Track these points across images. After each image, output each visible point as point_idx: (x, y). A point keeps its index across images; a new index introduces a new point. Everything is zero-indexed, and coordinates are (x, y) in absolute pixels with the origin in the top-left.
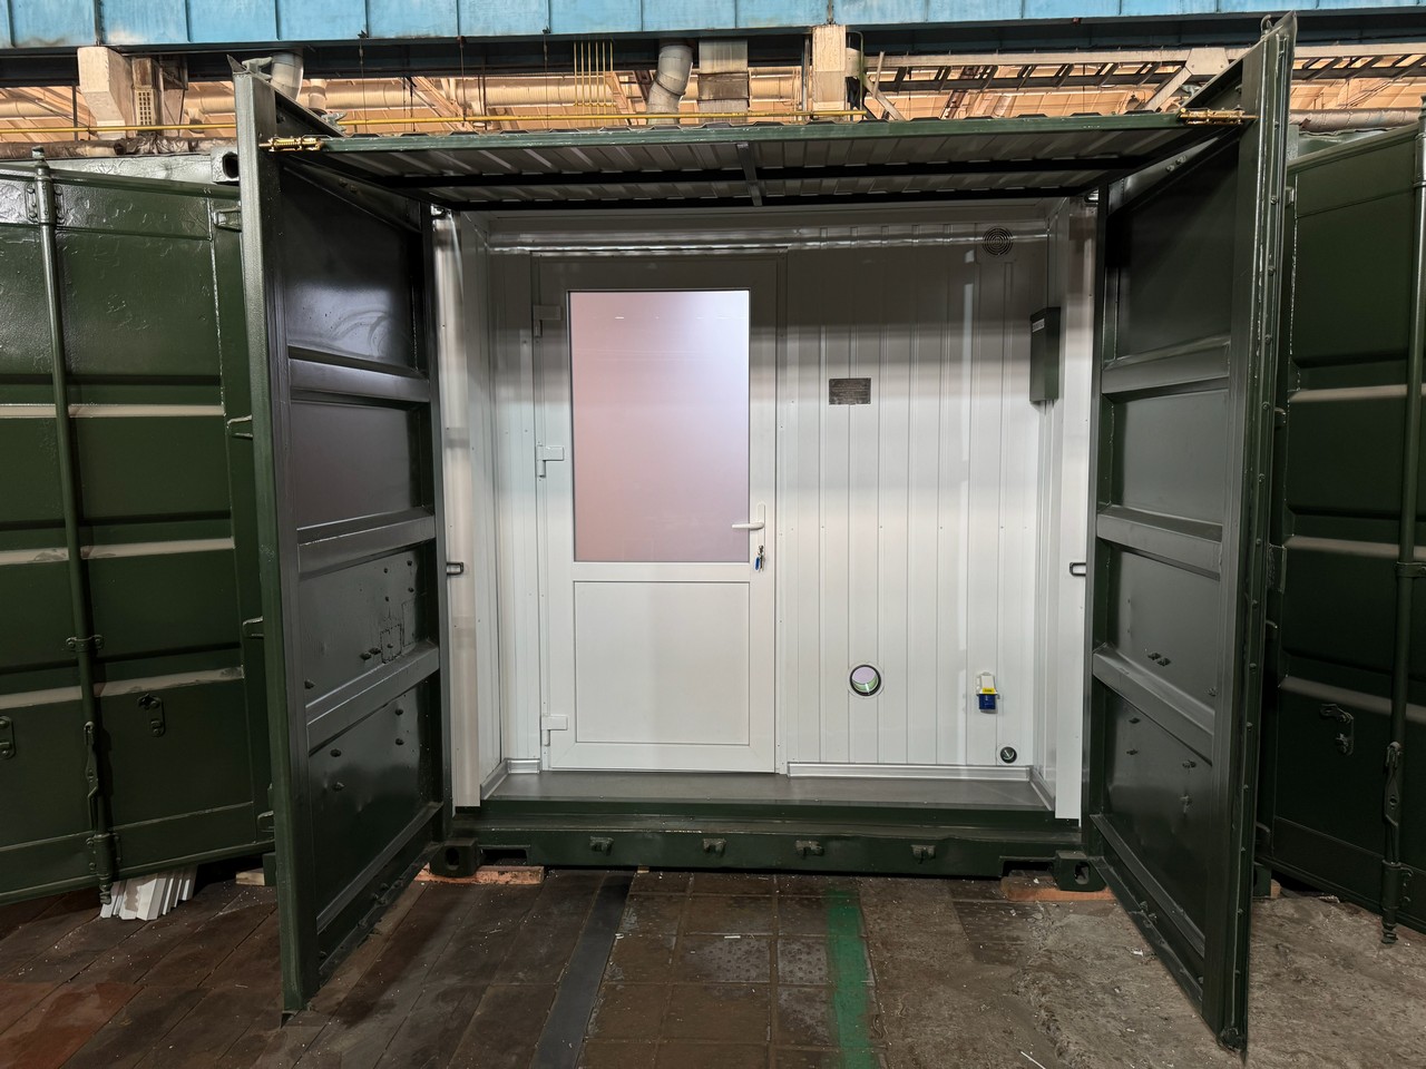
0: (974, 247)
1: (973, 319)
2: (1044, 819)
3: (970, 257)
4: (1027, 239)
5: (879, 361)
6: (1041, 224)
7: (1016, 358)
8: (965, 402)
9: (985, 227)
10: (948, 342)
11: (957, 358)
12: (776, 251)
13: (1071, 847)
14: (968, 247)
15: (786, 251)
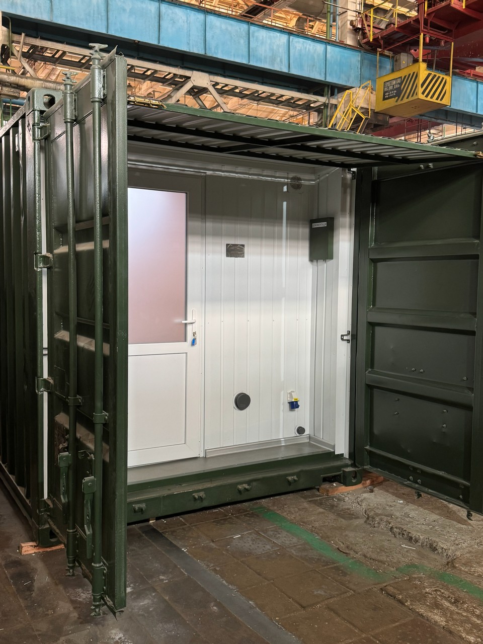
0: (287, 184)
1: (287, 219)
2: (330, 456)
3: (285, 189)
4: (307, 183)
5: (247, 236)
6: (313, 177)
7: (303, 239)
8: (284, 258)
9: (291, 175)
10: (276, 229)
11: (280, 238)
12: (199, 174)
13: (347, 466)
14: (284, 184)
15: (204, 174)
